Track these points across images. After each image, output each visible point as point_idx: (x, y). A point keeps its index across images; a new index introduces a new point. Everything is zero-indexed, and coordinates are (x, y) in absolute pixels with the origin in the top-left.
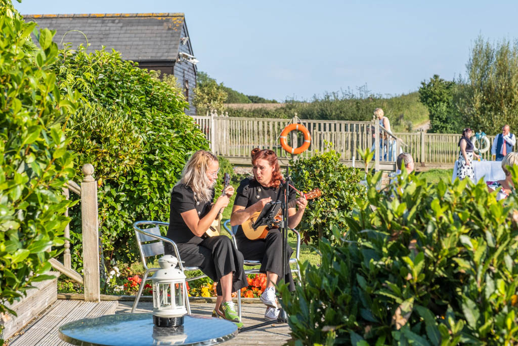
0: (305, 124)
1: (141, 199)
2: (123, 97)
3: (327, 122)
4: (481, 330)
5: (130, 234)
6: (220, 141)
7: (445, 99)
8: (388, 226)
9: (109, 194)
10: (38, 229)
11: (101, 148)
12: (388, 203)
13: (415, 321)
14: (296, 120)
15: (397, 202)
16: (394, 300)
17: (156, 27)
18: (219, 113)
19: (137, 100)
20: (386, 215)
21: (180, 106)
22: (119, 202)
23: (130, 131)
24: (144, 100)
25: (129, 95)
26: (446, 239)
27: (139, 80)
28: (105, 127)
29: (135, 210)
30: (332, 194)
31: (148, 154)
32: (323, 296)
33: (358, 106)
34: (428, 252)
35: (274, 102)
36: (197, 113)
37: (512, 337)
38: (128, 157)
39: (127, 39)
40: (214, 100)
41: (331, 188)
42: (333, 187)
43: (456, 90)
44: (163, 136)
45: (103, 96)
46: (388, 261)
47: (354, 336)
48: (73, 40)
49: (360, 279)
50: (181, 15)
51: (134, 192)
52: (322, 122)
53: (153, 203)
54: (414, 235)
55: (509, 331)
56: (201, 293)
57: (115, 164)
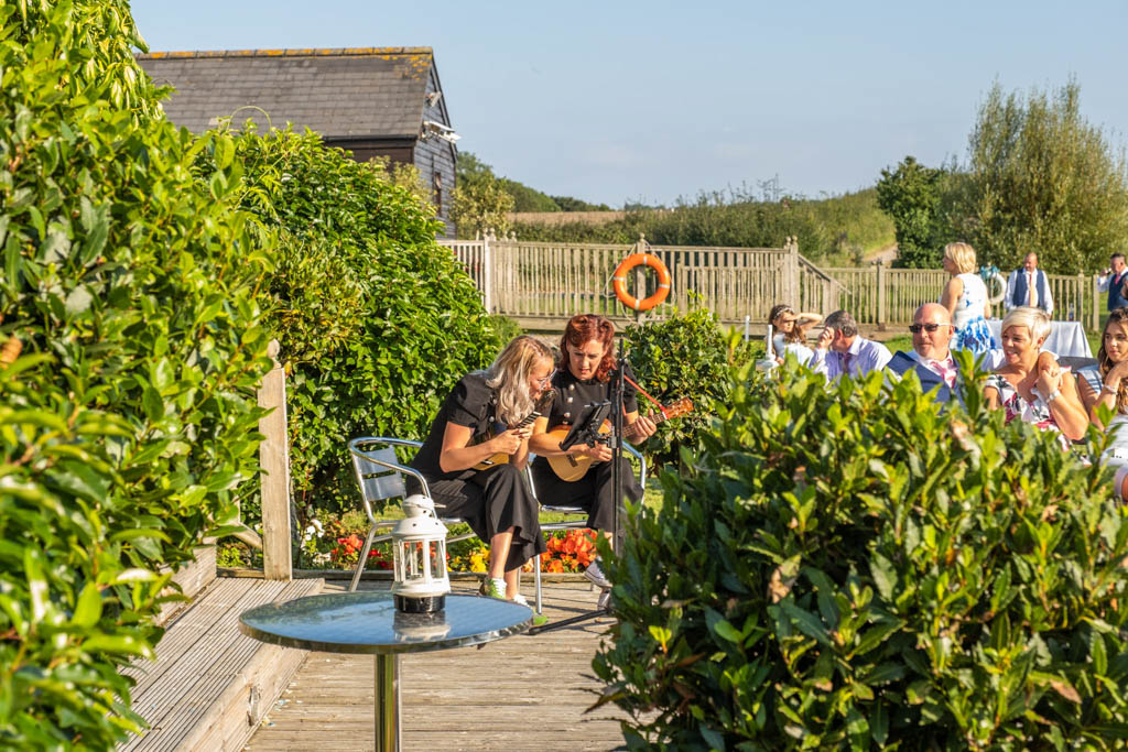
0: (659, 254)
1: (361, 398)
2: (326, 215)
3: (701, 250)
4: (898, 602)
5: (341, 460)
6: (500, 287)
7: (926, 202)
8: (764, 446)
9: (303, 390)
10: (220, 453)
11: (289, 307)
12: (763, 410)
13: (803, 591)
14: (642, 246)
15: (776, 409)
16: (770, 559)
17: (379, 75)
18: (499, 234)
19: (352, 219)
20: (761, 429)
21: (429, 230)
22: (322, 403)
23: (340, 277)
24: (363, 219)
25: (336, 211)
26: (849, 466)
27: (354, 183)
28: (295, 270)
29: (349, 418)
30: (703, 387)
31: (372, 316)
32: (664, 553)
33: (760, 219)
34: (822, 485)
35: (603, 208)
36: (457, 235)
37: (946, 612)
38: (337, 323)
39: (326, 97)
40: (490, 211)
41: (700, 376)
42: (705, 375)
43: (945, 185)
44: (399, 284)
45: (291, 213)
46: (760, 500)
47: (710, 614)
48: (225, 99)
49: (720, 528)
50: (427, 50)
51: (348, 385)
52: (692, 250)
53: (382, 404)
54: (802, 459)
55: (940, 603)
56: (469, 564)
57: (315, 337)
